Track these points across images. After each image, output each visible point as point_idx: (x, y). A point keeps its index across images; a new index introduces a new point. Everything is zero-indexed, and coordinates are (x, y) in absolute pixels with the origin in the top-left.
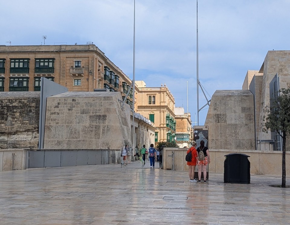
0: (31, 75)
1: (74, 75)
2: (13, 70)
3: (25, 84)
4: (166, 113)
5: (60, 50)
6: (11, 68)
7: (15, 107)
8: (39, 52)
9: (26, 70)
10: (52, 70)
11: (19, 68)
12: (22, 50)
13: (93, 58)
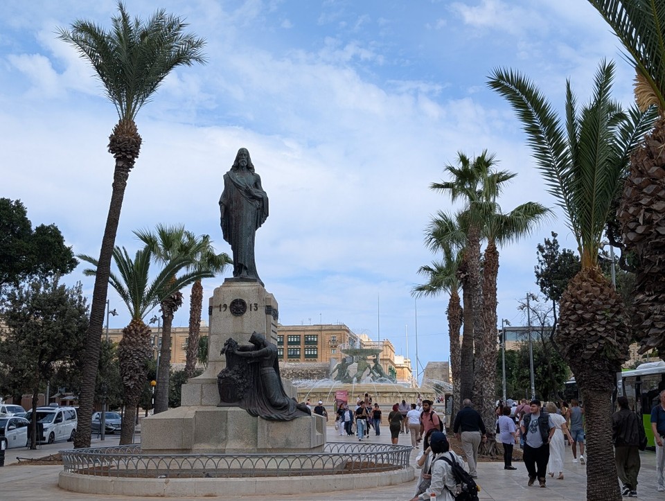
0: (301, 346)
1: (332, 347)
2: (290, 343)
3: (298, 353)
4: (388, 365)
5: (321, 329)
6: (289, 342)
7: (315, 374)
8: (307, 331)
9: (298, 343)
10: (316, 343)
11: (294, 342)
12: (295, 329)
13: (344, 334)
